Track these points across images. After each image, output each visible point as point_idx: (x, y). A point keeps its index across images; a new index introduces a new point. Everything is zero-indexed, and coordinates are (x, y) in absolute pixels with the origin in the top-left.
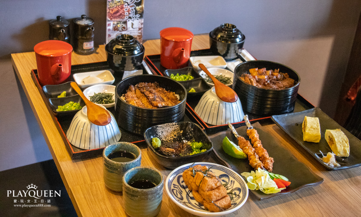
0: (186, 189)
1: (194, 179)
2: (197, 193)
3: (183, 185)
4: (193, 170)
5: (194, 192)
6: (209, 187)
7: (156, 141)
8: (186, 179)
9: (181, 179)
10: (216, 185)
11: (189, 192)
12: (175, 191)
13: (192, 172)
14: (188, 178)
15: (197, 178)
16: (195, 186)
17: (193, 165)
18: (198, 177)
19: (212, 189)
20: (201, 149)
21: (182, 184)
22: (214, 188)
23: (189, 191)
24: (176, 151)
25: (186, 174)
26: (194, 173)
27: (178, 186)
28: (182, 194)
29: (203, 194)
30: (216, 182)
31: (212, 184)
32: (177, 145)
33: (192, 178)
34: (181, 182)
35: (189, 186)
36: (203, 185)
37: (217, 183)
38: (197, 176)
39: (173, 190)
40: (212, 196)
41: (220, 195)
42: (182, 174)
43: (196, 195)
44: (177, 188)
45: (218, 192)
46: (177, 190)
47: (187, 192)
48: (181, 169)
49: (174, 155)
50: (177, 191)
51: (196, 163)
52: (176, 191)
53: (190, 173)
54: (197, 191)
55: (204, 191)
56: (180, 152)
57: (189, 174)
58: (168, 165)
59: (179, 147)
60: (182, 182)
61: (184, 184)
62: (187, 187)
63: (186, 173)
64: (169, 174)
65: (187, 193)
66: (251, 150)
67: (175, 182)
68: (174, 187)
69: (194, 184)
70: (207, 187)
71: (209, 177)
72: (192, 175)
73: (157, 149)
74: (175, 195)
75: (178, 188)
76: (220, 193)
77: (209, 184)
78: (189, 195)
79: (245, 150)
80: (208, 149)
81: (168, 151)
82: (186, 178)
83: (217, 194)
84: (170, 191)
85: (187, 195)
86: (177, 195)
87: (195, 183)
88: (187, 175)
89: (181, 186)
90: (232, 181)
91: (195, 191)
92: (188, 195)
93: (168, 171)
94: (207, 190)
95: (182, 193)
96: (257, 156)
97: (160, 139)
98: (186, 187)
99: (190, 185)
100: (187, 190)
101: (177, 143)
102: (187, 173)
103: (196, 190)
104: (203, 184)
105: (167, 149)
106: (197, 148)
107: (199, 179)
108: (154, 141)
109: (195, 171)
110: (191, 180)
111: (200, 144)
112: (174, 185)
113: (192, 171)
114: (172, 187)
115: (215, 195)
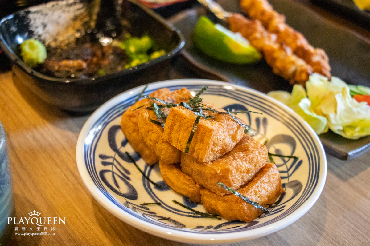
0: (137, 163)
1: (163, 130)
2: (175, 171)
3: (127, 153)
4: (153, 106)
5: (166, 169)
6: (217, 149)
7: (32, 47)
8: (134, 134)
9: (120, 137)
10: (234, 137)
11: (148, 168)
12: (108, 176)
13: (152, 112)
14: (142, 131)
15: (176, 128)
16: (170, 150)
17: (143, 92)
18: (178, 124)
19: (225, 154)
20: (150, 52)
21: (123, 150)
22: (229, 149)
23: (147, 165)
24: (88, 65)
25: (134, 120)
26: (157, 113)
27: (114, 159)
28: (129, 179)
29: (200, 173)
30: (233, 129)
31: (224, 139)
32: (89, 51)
33: (156, 128)
34: (119, 144)
35: (147, 152)
36: (198, 145)
37: (236, 132)
38: (175, 121)
39: (102, 172)
40: (231, 173)
41: (252, 167)
42: (118, 122)
43: (172, 175)
44: (112, 164)
45: (246, 160)
46: (115, 170)
47: (142, 169)
48: (113, 108)
49: (85, 74)
50: (113, 173)
51: (152, 86)
52: (110, 174)
53: (146, 114)
54: (177, 165)
55: (202, 164)
56: (99, 66)
57: (144, 120)
58: (74, 102)
59: (94, 55)
60: (124, 144)
61: (129, 149)
62: (139, 155)
63: (130, 116)
64: (81, 127)
65: (144, 174)
66: (270, 38)
67: (104, 148)
68: (104, 164)
69: (165, 146)
70: (212, 150)
71: (210, 116)
72: (153, 121)
73: (39, 67)
74: (112, 189)
75: (115, 163)
76: (250, 161)
77: (216, 141)
78: (151, 178)
79: (255, 42)
80: (168, 51)
81: (67, 69)
82: (134, 130)
83: (245, 165)
84: (93, 179)
85: (144, 180)
86: (117, 185)
87: (169, 143)
88: (136, 124)
89: (121, 155)
90: (258, 120)
91: (170, 164)
92: (148, 178)
93: (78, 120)
94: (212, 158)
95: (129, 176)
96: (289, 51)
97: (43, 42)
98: (136, 155)
99: (150, 149)
100: (141, 163)
101: (88, 45)
102: (135, 117)
103: (172, 162)
104: (196, 142)
105: (65, 62)
106: (139, 52)
107: (182, 128)
108: (26, 49)
109: (160, 106)
110: (154, 136)
111: (145, 41)
112: (101, 157)
113: (151, 108)
114: (99, 167)
115: (238, 170)
